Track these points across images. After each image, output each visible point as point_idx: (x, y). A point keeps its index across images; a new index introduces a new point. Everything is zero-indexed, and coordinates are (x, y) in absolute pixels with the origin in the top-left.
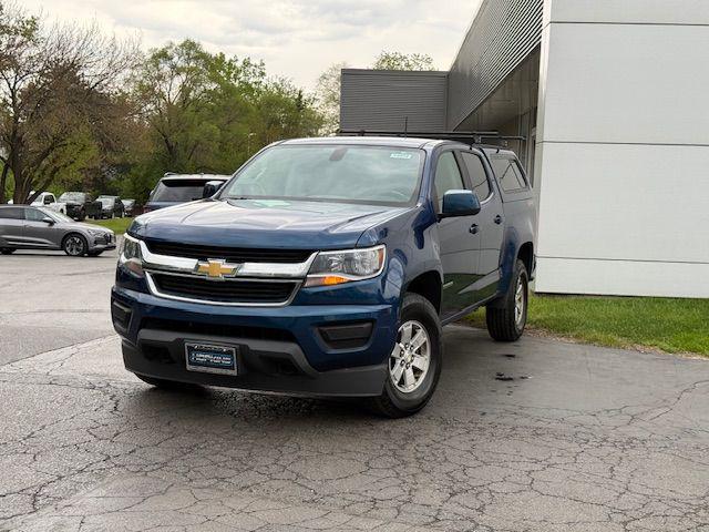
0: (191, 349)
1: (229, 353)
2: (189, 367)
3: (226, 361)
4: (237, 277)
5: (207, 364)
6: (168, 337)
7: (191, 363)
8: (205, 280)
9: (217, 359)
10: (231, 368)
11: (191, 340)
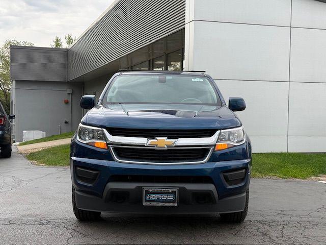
0: (148, 192)
1: (173, 193)
2: (145, 204)
3: (171, 197)
4: (176, 146)
5: (158, 200)
6: (132, 186)
7: (147, 201)
8: (154, 150)
9: (165, 197)
10: (173, 201)
11: (147, 187)
